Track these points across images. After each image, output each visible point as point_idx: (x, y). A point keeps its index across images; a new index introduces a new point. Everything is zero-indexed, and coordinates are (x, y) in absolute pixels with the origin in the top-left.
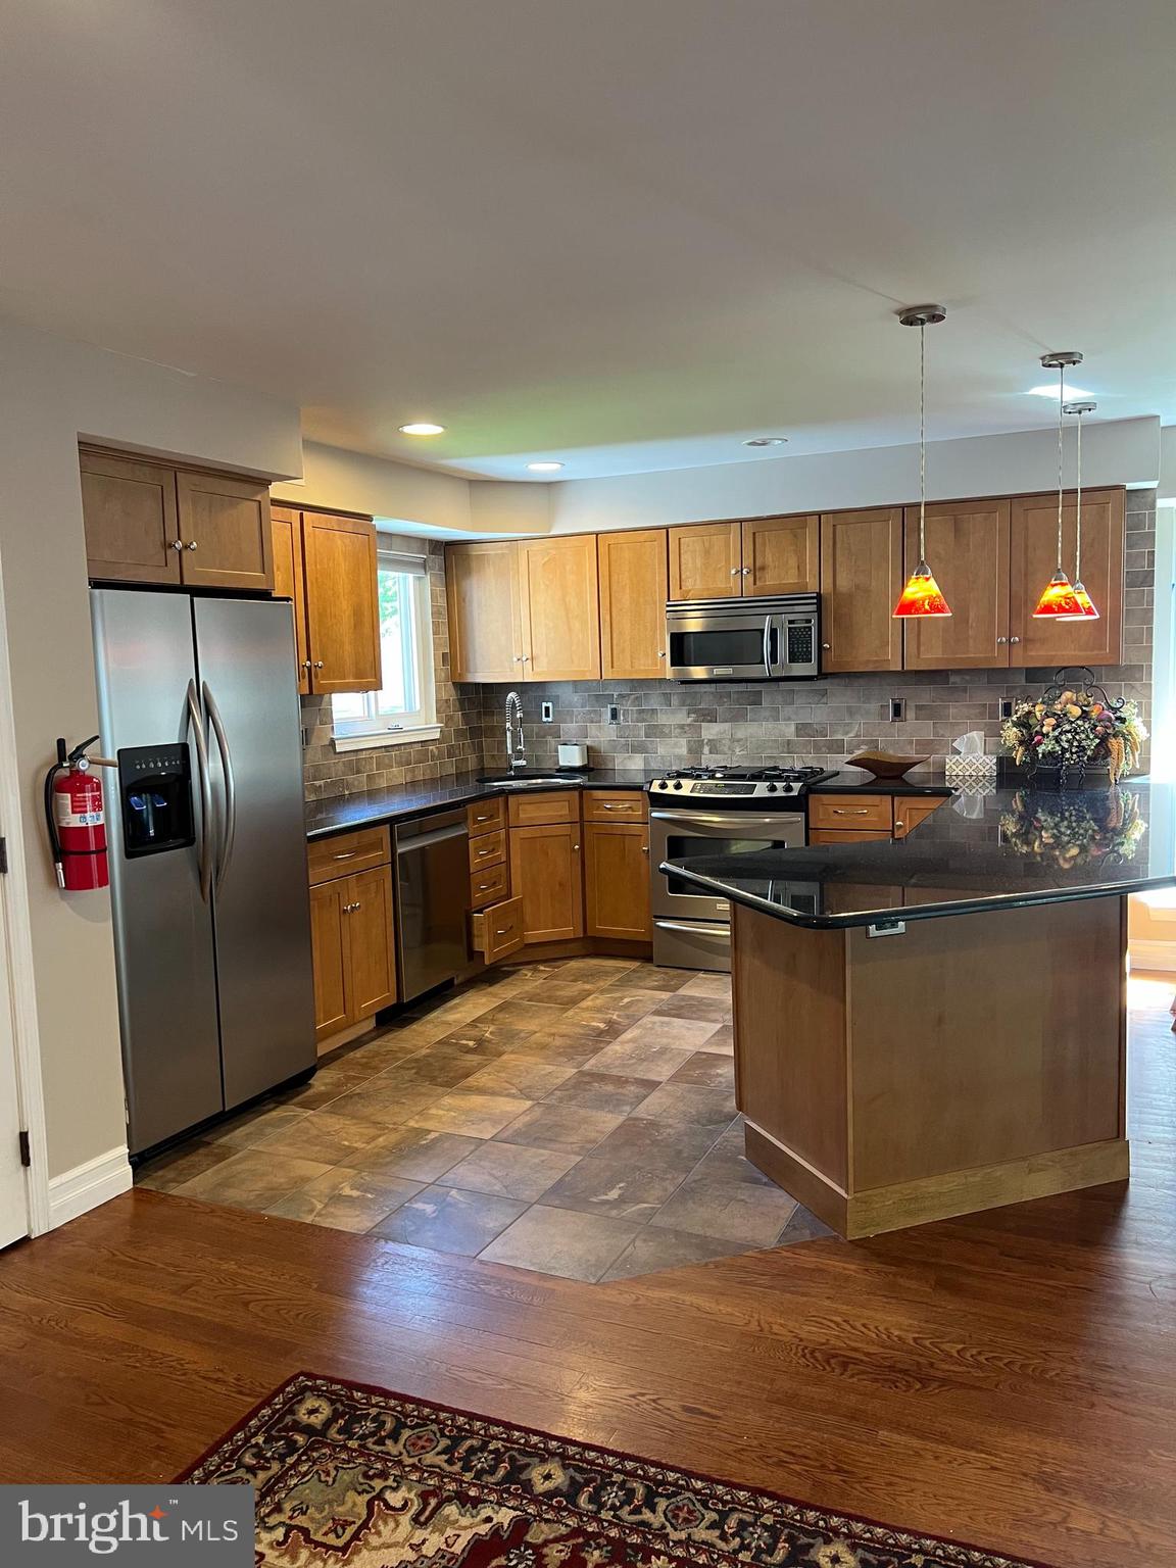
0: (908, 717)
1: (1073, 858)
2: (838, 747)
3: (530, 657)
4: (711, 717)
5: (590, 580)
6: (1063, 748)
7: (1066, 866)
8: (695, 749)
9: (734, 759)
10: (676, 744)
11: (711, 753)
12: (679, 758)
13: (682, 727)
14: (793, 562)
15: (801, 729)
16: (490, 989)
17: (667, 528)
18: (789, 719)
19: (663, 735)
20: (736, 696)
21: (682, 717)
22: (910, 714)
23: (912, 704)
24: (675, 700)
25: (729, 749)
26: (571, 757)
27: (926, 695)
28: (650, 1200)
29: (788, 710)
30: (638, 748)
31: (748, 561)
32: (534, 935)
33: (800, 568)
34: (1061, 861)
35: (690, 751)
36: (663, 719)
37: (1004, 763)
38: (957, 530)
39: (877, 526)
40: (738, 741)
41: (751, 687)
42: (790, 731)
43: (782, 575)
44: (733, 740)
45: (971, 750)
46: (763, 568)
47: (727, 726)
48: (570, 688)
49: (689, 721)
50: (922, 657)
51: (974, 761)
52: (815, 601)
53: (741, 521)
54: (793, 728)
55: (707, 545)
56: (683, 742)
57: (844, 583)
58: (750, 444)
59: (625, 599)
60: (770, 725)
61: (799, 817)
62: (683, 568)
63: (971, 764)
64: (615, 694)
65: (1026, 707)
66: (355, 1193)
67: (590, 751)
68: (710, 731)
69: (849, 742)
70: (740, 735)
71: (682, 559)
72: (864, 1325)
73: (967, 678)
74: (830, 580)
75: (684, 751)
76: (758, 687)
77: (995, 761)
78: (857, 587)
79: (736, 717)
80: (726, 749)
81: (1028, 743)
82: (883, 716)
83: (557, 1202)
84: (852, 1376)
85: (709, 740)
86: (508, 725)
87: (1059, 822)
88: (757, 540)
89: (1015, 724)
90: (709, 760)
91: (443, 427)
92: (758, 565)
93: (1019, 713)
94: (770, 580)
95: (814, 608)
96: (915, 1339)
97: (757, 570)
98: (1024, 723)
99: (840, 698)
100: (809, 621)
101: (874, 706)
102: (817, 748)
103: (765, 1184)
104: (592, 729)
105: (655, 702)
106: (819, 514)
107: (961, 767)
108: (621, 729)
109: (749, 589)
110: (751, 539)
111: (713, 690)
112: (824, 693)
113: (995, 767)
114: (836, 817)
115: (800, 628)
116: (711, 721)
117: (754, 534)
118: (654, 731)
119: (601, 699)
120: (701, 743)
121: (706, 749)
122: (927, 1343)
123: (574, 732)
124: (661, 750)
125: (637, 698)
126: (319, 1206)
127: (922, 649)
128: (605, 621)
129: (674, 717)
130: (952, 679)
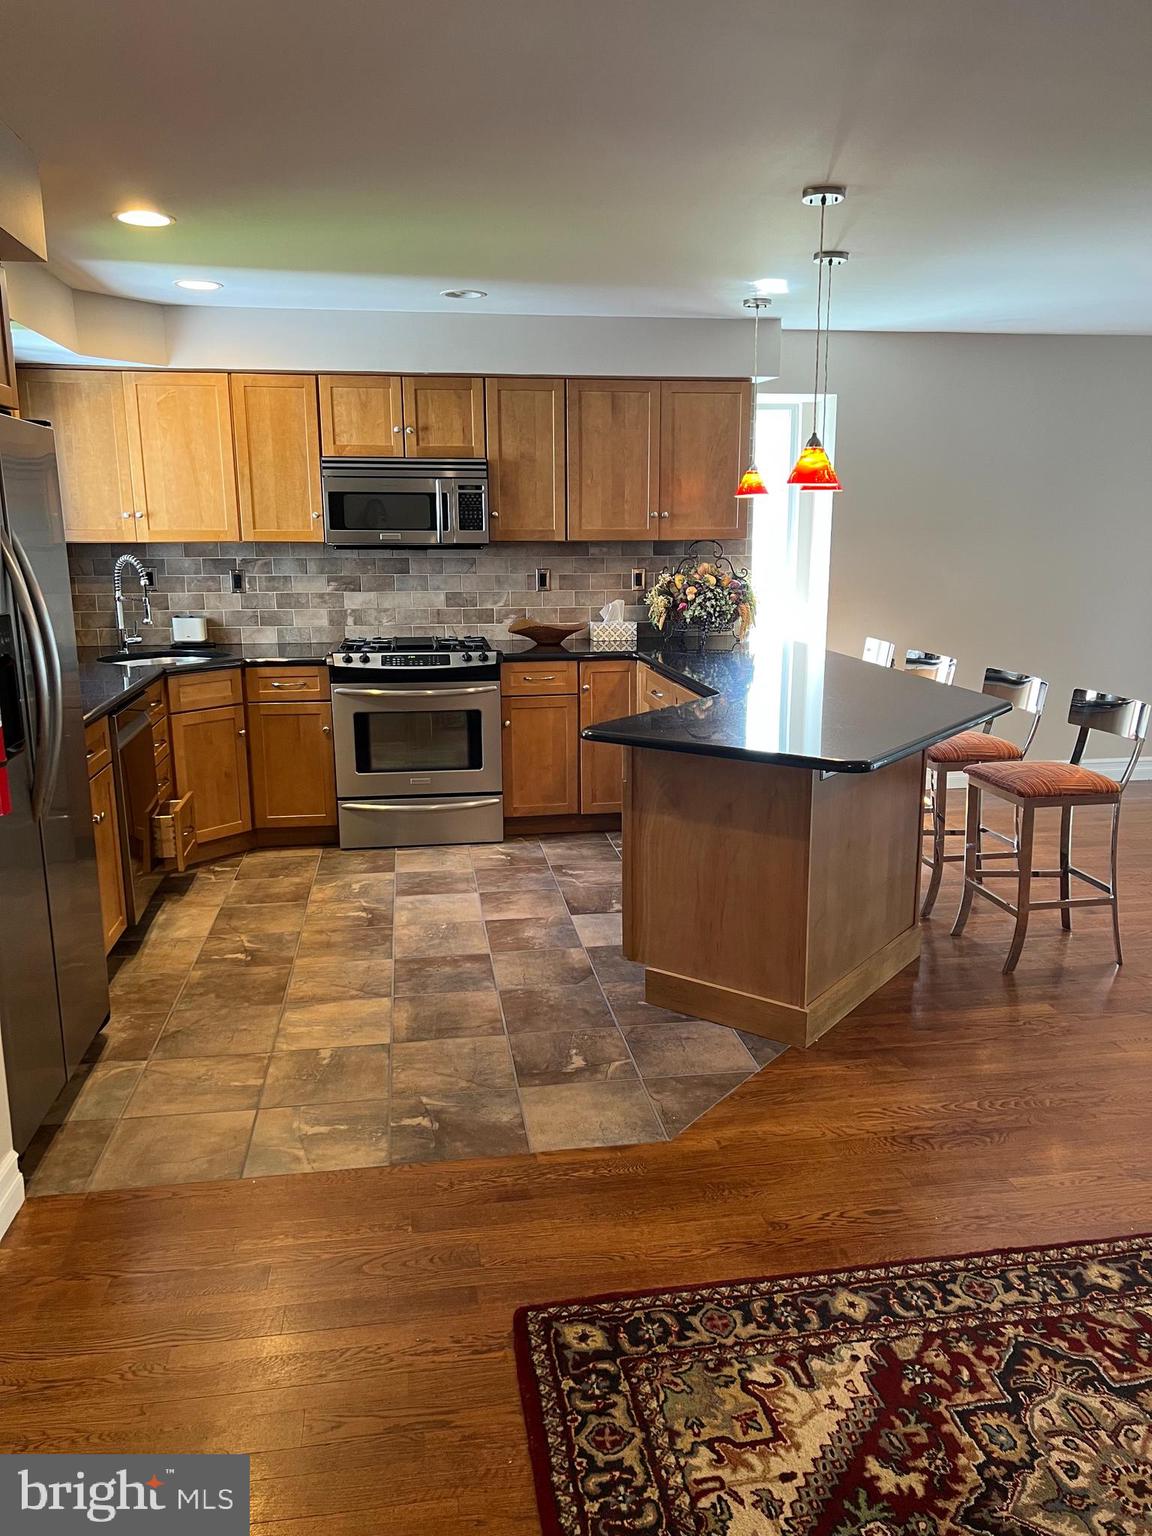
0: (553, 587)
1: (708, 709)
2: (487, 616)
3: (145, 512)
4: (354, 586)
5: (222, 426)
6: (709, 613)
7: (702, 717)
8: (338, 620)
9: (381, 629)
10: (314, 616)
11: (355, 624)
12: (319, 630)
13: (321, 596)
14: (457, 424)
15: (451, 599)
16: (186, 898)
17: (316, 374)
18: (438, 588)
19: (298, 605)
20: (381, 564)
21: (321, 586)
22: (555, 584)
23: (556, 575)
24: (312, 567)
25: (376, 619)
26: (190, 630)
27: (569, 566)
28: (614, 1056)
29: (434, 580)
30: (269, 620)
31: (410, 419)
32: (205, 833)
33: (466, 430)
34: (698, 713)
35: (332, 622)
36: (298, 587)
37: (645, 630)
38: (614, 407)
39: (540, 396)
40: (386, 610)
41: (396, 554)
42: (439, 600)
43: (445, 437)
44: (380, 610)
45: (613, 617)
46: (426, 429)
47: (372, 595)
48: (181, 551)
49: (329, 589)
50: (584, 528)
51: (618, 627)
52: (485, 467)
53: (401, 375)
54: (442, 597)
55: (363, 397)
56: (324, 612)
57: (510, 450)
58: (448, 295)
59: (267, 451)
60: (419, 594)
61: (493, 686)
62: (336, 420)
63: (615, 630)
64: (238, 559)
65: (667, 577)
66: (323, 1129)
67: (211, 625)
68: (353, 601)
69: (499, 612)
70: (386, 605)
71: (335, 411)
72: (899, 1108)
73: (605, 550)
74: (497, 447)
75: (325, 622)
76: (405, 554)
77: (636, 626)
78: (522, 456)
79: (382, 586)
80: (372, 621)
81: (673, 611)
82: (530, 586)
83: (537, 1082)
84: (941, 1147)
85: (353, 611)
86: (118, 594)
87: (704, 678)
88: (419, 398)
89: (660, 593)
90: (353, 632)
91: (170, 217)
92: (420, 425)
93: (661, 583)
94: (434, 441)
95: (484, 474)
96: (943, 1107)
97: (421, 430)
98: (666, 591)
99: (490, 567)
100: (479, 488)
101: (521, 576)
102: (467, 617)
103: (687, 1020)
104: (210, 599)
105: (288, 568)
106: (484, 377)
107: (607, 633)
108: (247, 598)
109: (412, 451)
110: (413, 396)
111: (355, 557)
112: (473, 562)
113: (635, 633)
114: (528, 684)
115: (470, 494)
116: (353, 590)
117: (416, 390)
118: (286, 601)
119: (220, 565)
120: (343, 614)
121: (350, 620)
122: (953, 1107)
123: (186, 602)
124: (297, 622)
125: (266, 564)
126: (301, 1153)
127: (583, 520)
128: (243, 476)
129: (312, 585)
130: (592, 550)
